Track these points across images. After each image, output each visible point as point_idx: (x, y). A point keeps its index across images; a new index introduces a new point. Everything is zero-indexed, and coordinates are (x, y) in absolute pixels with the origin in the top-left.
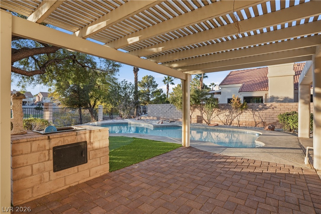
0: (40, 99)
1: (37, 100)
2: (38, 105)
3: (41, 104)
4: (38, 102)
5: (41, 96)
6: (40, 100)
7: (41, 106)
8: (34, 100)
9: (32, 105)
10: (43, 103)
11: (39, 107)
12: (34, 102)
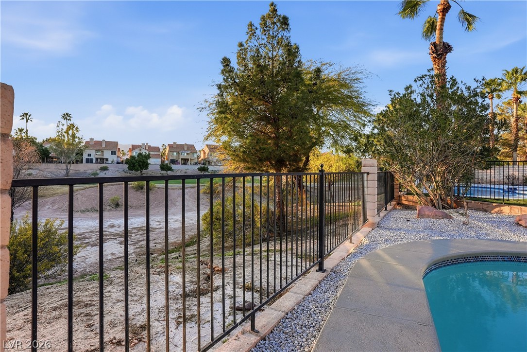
0: (206, 154)
1: (202, 157)
2: (203, 164)
3: (207, 163)
4: (202, 159)
5: (207, 151)
6: (206, 157)
7: (206, 166)
8: (198, 157)
9: (196, 163)
10: (209, 161)
11: (204, 167)
12: (198, 159)
